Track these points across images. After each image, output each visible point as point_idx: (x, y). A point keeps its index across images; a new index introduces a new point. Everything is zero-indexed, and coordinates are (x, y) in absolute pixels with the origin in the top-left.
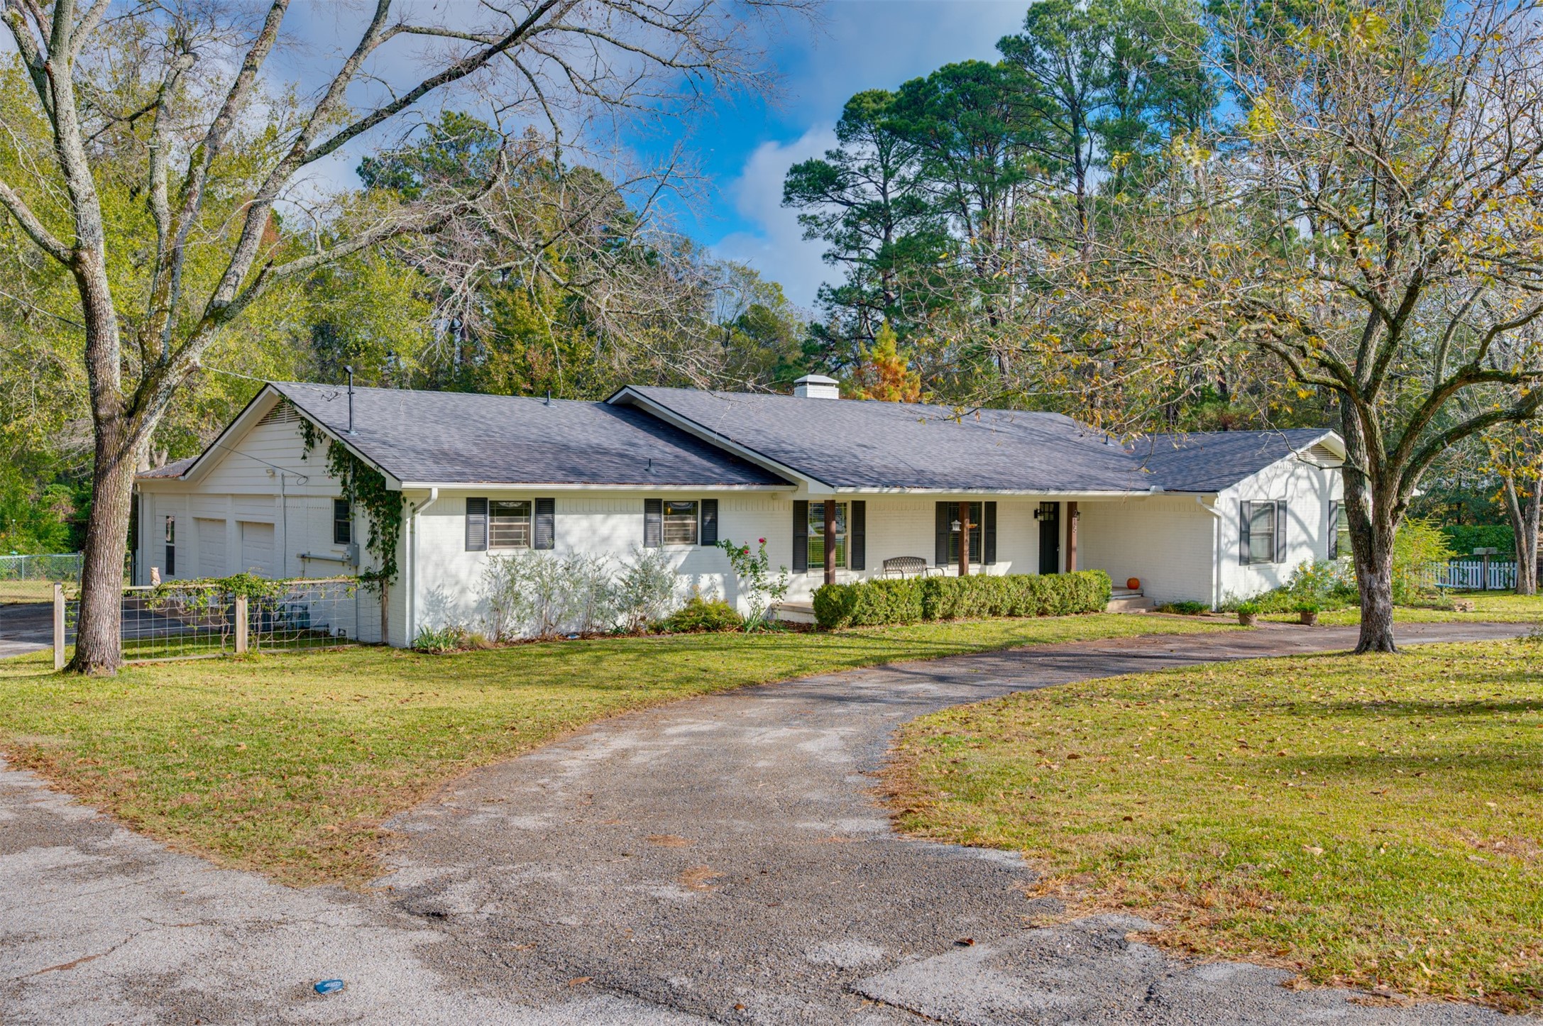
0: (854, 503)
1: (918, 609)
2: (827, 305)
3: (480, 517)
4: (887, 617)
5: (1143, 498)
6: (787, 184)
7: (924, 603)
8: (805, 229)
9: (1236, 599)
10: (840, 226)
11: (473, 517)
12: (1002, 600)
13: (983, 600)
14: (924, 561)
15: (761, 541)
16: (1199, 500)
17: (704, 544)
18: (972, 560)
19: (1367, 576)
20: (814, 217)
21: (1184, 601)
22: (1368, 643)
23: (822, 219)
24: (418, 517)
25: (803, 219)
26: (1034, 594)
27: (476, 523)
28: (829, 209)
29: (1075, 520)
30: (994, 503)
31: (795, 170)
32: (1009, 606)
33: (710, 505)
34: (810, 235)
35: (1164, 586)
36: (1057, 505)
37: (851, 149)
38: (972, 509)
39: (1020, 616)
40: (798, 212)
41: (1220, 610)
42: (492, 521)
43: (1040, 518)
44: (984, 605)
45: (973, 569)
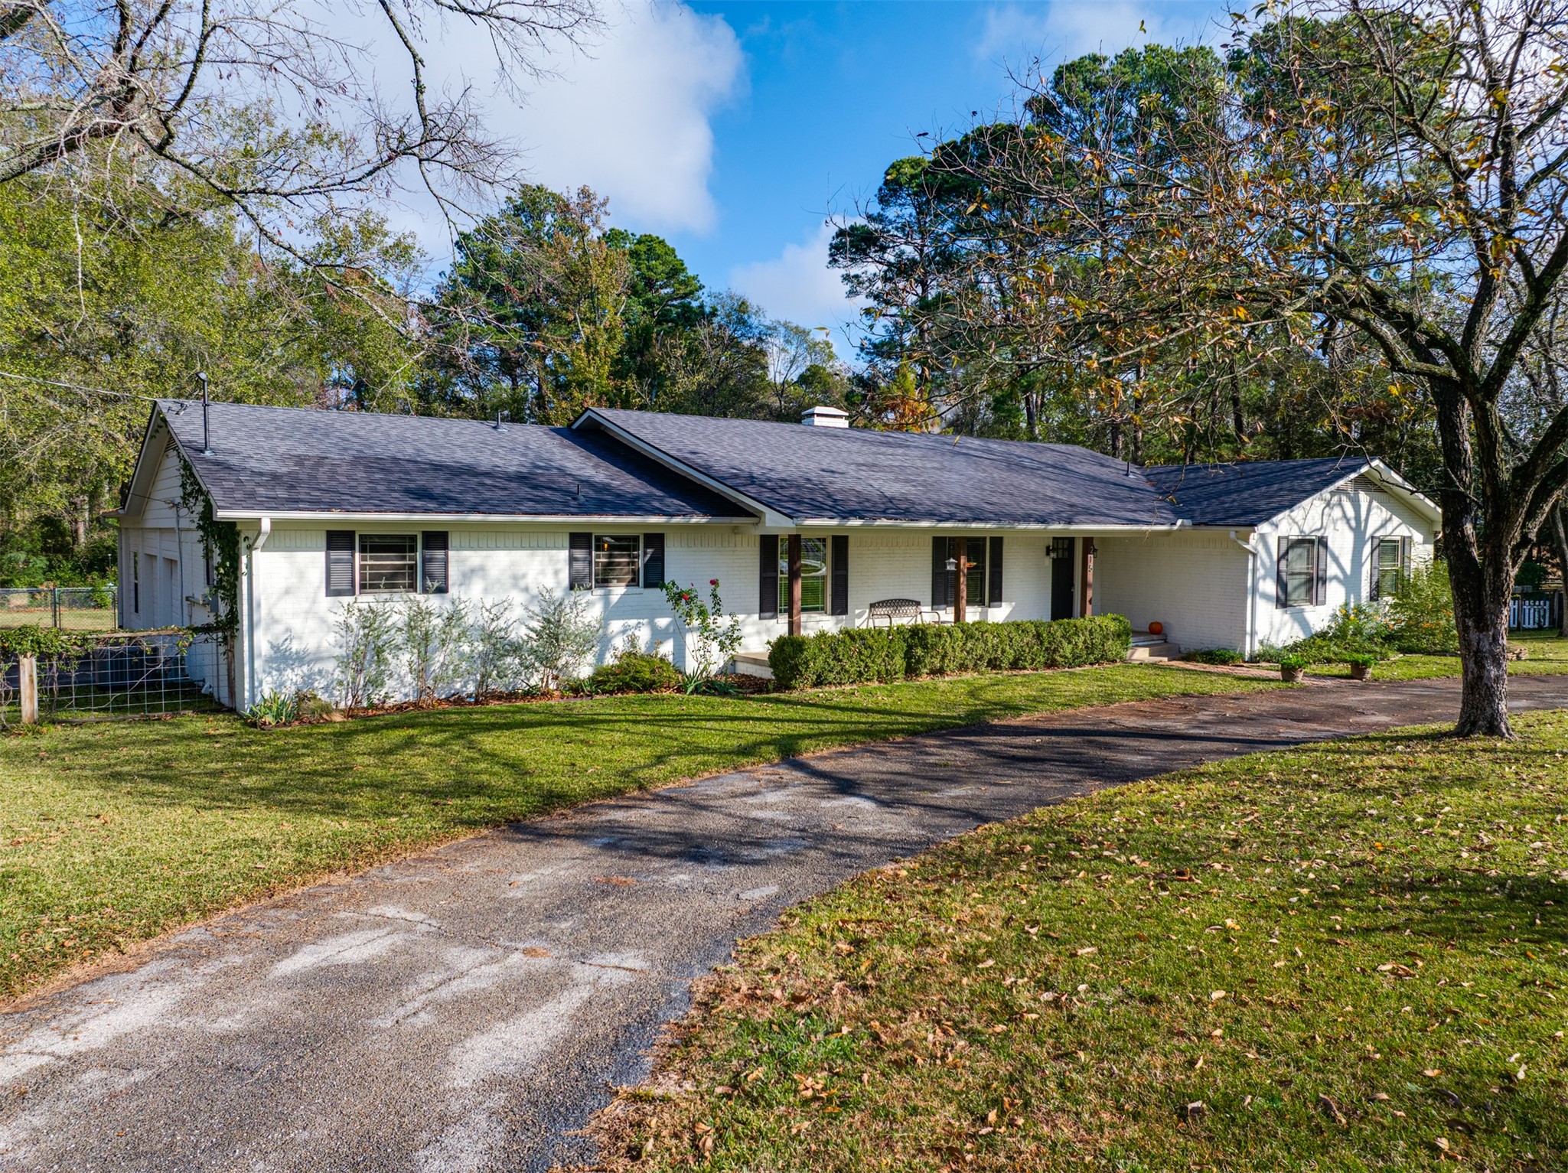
0: (835, 538)
1: (899, 662)
2: (868, 358)
3: (344, 555)
4: (860, 674)
5: (1168, 533)
6: (832, 247)
7: (908, 655)
8: (848, 288)
9: (1271, 647)
10: (879, 284)
11: (335, 555)
12: (1003, 651)
13: (979, 652)
14: (918, 604)
15: (713, 582)
16: (1232, 535)
17: (647, 585)
18: (969, 603)
19: (1474, 636)
20: (857, 276)
21: (1213, 647)
22: (1474, 724)
23: (864, 278)
24: (257, 555)
25: (847, 278)
26: (1042, 643)
27: (338, 561)
28: (871, 268)
29: (1091, 556)
30: (1001, 539)
31: (841, 233)
32: (1011, 657)
33: (656, 540)
34: (852, 293)
35: (1189, 630)
36: (1071, 541)
37: (891, 213)
38: (973, 546)
39: (1025, 668)
40: (843, 272)
41: (1254, 659)
42: (363, 559)
43: (1053, 555)
44: (981, 658)
45: (972, 615)
